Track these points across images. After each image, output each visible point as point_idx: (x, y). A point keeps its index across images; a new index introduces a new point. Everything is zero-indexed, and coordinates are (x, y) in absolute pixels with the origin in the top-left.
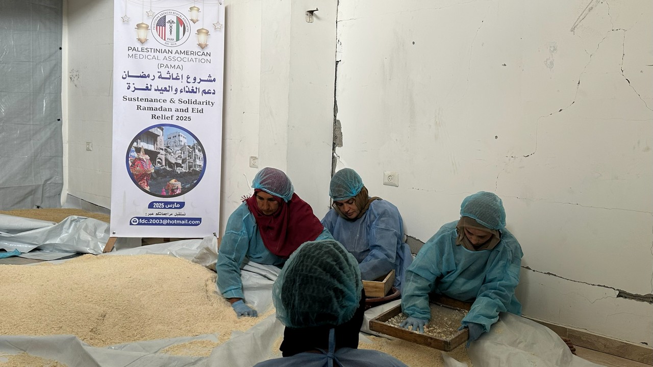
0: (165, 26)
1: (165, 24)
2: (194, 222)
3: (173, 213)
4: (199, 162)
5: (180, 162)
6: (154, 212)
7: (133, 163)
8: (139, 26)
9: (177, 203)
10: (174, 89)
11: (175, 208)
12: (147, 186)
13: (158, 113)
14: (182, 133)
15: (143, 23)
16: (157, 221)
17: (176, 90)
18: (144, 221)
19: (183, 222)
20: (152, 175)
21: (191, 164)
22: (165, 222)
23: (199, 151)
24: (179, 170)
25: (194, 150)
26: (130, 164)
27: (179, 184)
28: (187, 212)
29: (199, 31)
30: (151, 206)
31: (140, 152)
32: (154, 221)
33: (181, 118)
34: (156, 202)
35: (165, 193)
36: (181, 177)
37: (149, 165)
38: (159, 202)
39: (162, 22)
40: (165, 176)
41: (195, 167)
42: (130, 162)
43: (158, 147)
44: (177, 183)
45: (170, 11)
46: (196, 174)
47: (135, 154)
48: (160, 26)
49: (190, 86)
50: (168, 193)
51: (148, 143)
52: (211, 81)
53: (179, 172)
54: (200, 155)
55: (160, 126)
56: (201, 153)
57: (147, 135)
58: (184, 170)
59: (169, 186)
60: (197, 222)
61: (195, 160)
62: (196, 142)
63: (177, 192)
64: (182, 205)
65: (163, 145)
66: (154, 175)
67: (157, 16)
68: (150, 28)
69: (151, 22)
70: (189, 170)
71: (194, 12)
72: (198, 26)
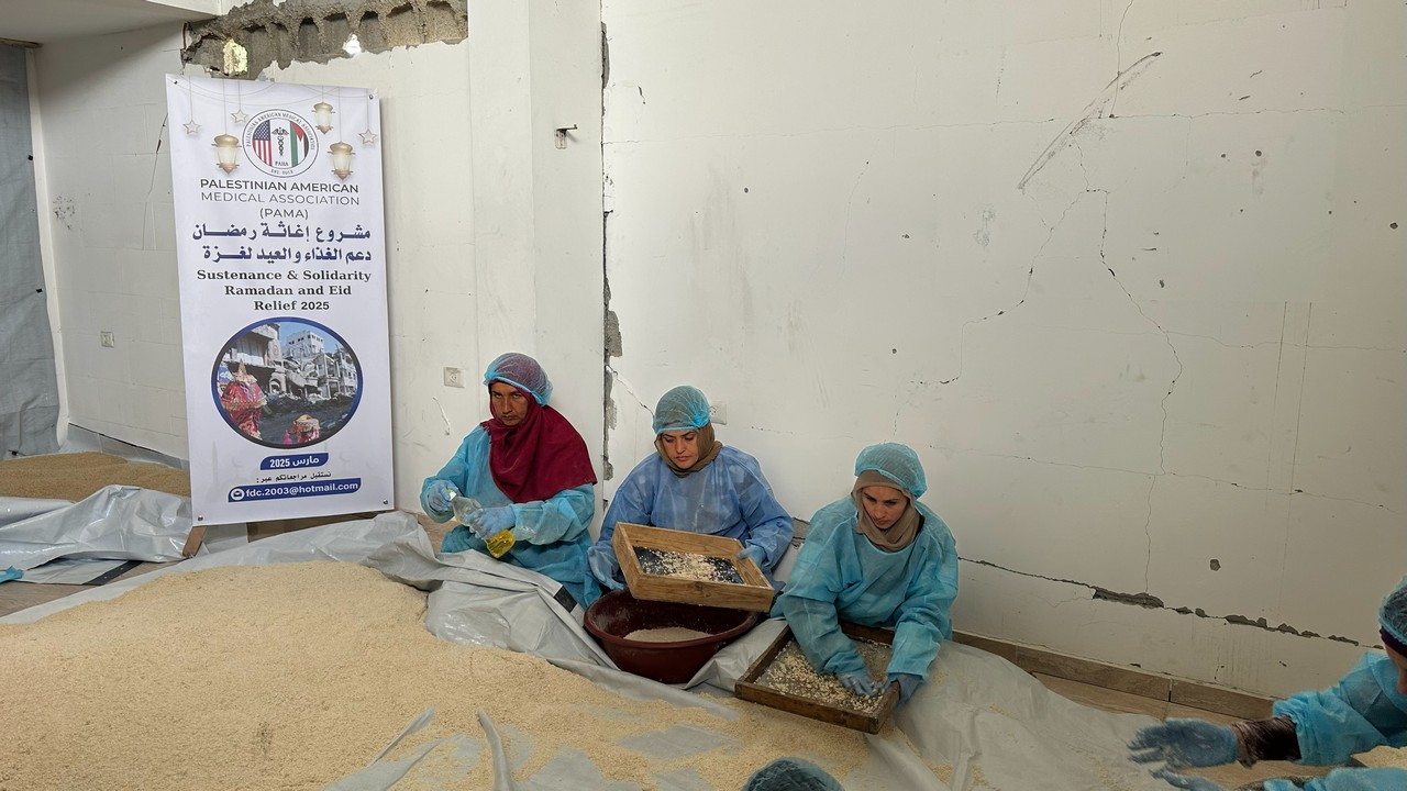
0: (269, 140)
1: (269, 136)
2: (349, 485)
3: (308, 474)
4: (351, 382)
5: (314, 383)
6: (273, 476)
7: (226, 391)
8: (219, 141)
9: (314, 456)
10: (294, 254)
11: (311, 465)
12: (256, 430)
13: (268, 299)
14: (314, 331)
15: (226, 136)
16: (279, 491)
17: (298, 255)
18: (255, 493)
19: (327, 488)
20: (263, 411)
21: (334, 385)
22: (294, 490)
23: (348, 361)
24: (312, 398)
25: (339, 361)
26: (221, 393)
27: (315, 424)
28: (333, 470)
29: (334, 148)
30: (266, 465)
31: (237, 371)
32: (273, 492)
33: (311, 306)
34: (275, 458)
35: (290, 440)
36: (319, 410)
37: (257, 392)
38: (280, 458)
39: (263, 133)
40: (288, 411)
41: (342, 390)
42: (219, 389)
43: (272, 359)
44: (312, 420)
45: (277, 112)
46: (345, 404)
47: (229, 376)
48: (259, 140)
49: (324, 247)
50: (296, 439)
51: (251, 354)
52: (361, 236)
53: (314, 402)
54: (351, 368)
55: (272, 322)
56: (352, 365)
57: (249, 338)
58: (323, 396)
59: (296, 428)
60: (353, 486)
61: (341, 379)
62: (340, 346)
63: (313, 438)
64: (323, 458)
65: (280, 355)
66: (267, 410)
67: (253, 122)
68: (240, 143)
69: (243, 134)
70: (332, 396)
71: (323, 113)
72: (332, 138)
